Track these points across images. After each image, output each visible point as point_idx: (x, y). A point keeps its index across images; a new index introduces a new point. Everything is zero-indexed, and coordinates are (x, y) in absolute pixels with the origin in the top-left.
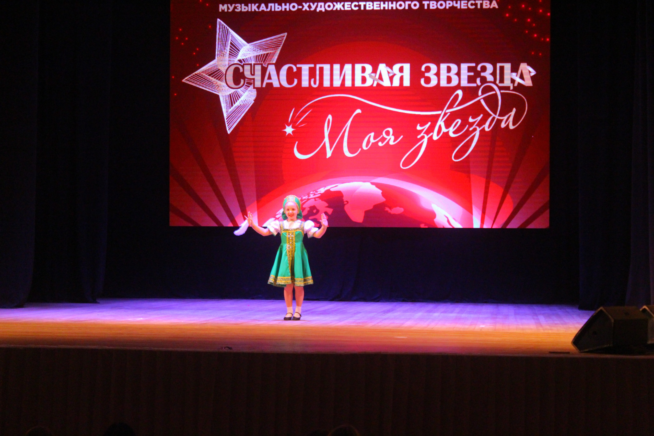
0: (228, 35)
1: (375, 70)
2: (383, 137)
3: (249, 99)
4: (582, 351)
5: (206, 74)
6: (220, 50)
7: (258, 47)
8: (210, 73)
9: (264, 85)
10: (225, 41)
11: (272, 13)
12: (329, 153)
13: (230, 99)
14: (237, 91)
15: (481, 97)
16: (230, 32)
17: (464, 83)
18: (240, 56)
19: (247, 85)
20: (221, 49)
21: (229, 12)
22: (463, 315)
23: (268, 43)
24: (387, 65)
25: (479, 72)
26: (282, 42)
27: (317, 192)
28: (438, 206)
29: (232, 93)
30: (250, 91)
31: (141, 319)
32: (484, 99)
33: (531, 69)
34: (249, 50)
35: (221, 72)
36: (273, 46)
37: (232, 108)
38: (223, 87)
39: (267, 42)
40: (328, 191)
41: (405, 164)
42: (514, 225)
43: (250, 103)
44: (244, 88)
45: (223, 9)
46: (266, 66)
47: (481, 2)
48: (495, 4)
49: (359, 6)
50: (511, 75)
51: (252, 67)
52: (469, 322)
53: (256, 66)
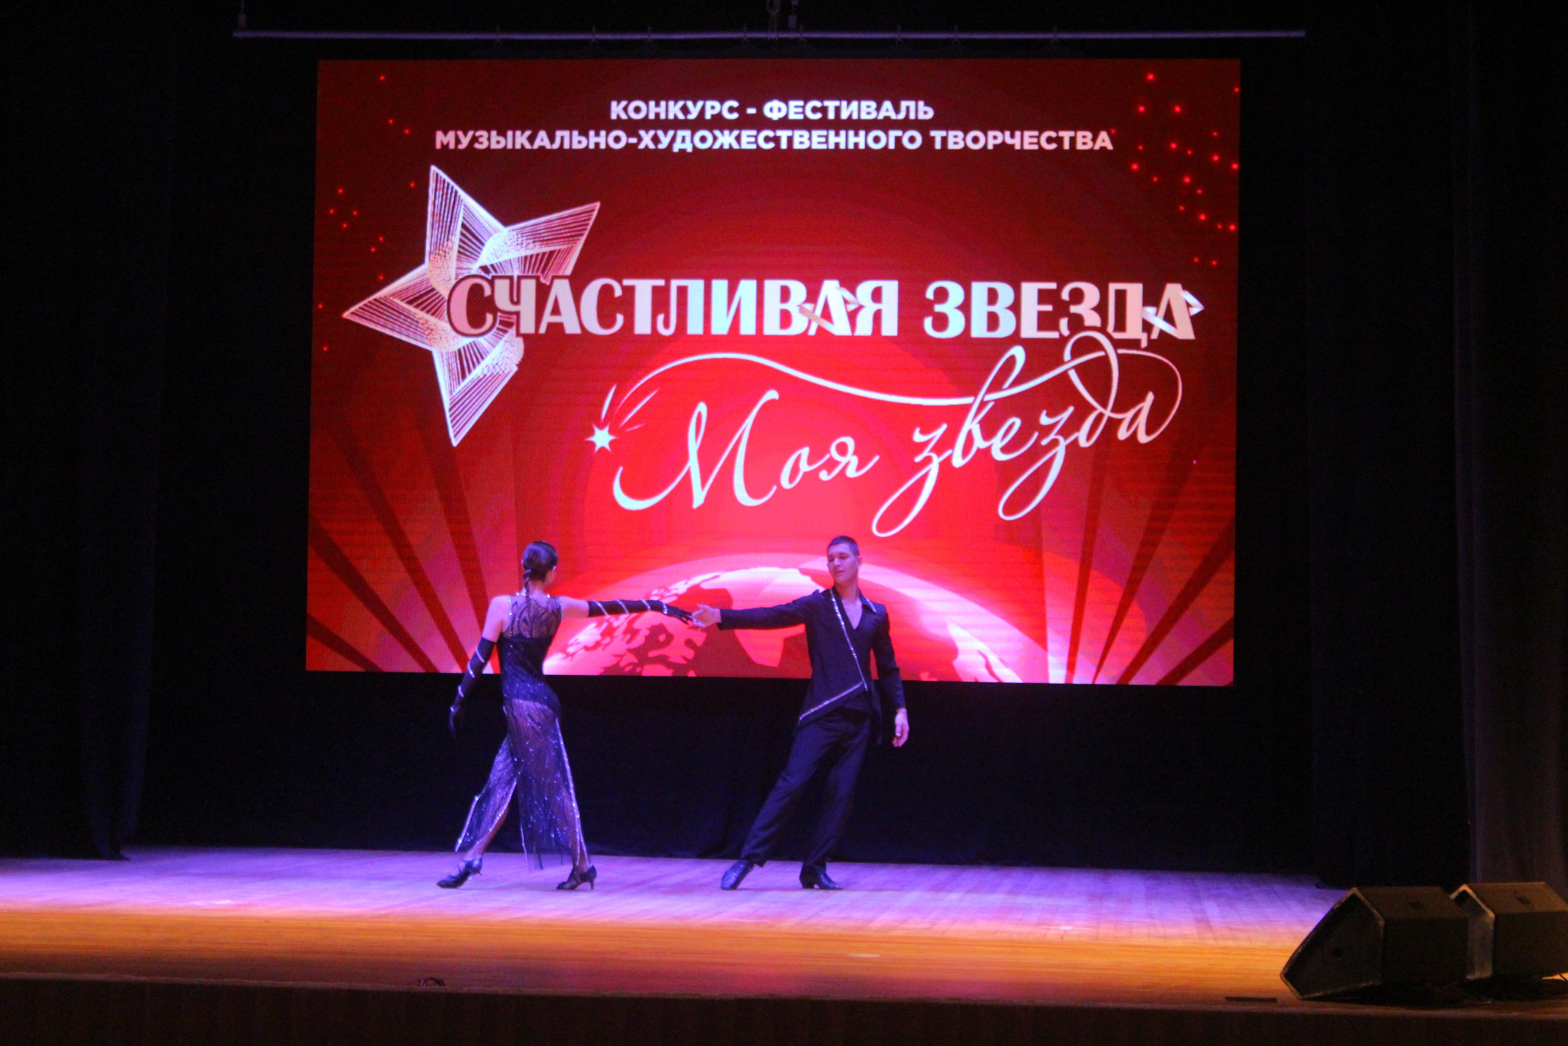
0: (456, 206)
1: (812, 296)
2: (831, 459)
3: (505, 362)
4: (1307, 996)
5: (403, 300)
6: (436, 243)
7: (530, 235)
8: (411, 298)
9: (543, 330)
10: (449, 220)
11: (565, 155)
12: (699, 497)
13: (458, 362)
14: (476, 342)
15: (1069, 365)
16: (462, 197)
17: (1030, 330)
18: (486, 257)
19: (501, 327)
20: (439, 239)
21: (460, 150)
22: (1021, 900)
23: (553, 225)
24: (843, 284)
25: (1067, 305)
26: (587, 224)
27: (669, 591)
28: (963, 629)
29: (464, 348)
30: (509, 342)
31: (228, 902)
32: (1077, 368)
33: (1191, 299)
34: (506, 243)
35: (439, 297)
36: (565, 233)
37: (463, 384)
38: (442, 332)
39: (551, 223)
40: (695, 589)
41: (883, 526)
42: (1149, 675)
43: (506, 372)
44: (493, 334)
45: (445, 143)
46: (548, 283)
47: (1072, 134)
48: (1104, 141)
49: (776, 140)
50: (1142, 312)
51: (515, 285)
52: (1033, 917)
53: (524, 282)
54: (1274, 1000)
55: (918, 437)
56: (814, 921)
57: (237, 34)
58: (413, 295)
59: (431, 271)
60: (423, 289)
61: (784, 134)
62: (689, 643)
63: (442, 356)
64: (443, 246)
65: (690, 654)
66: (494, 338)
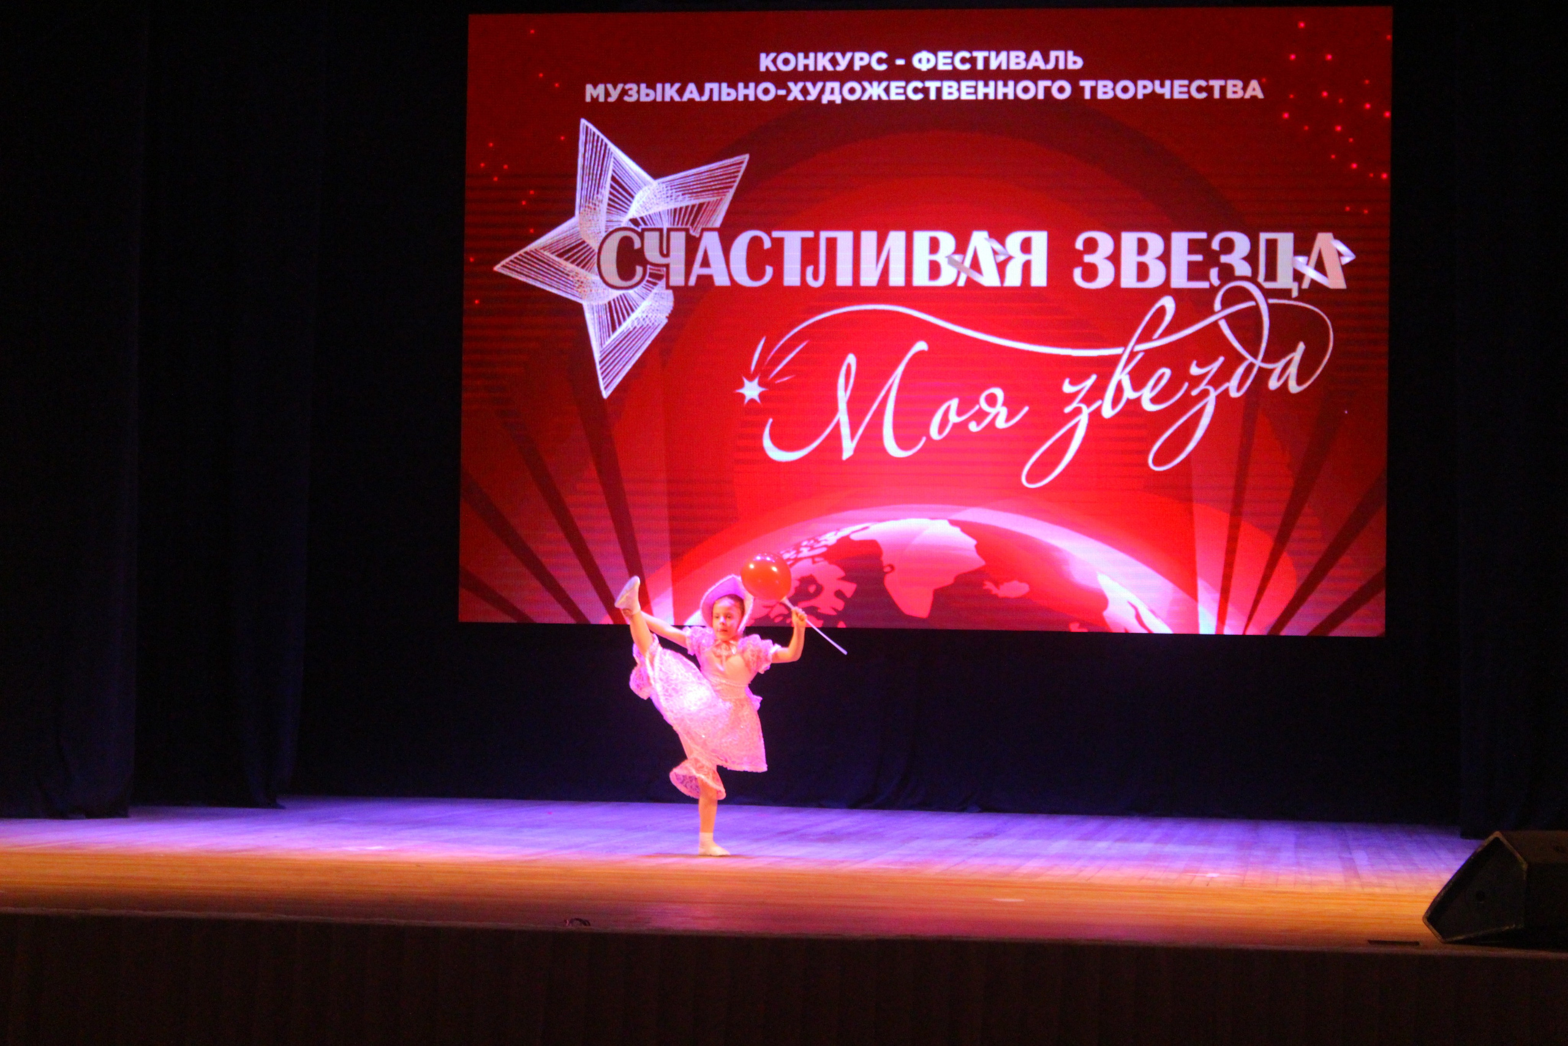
0: (606, 159)
1: (961, 247)
2: (981, 411)
3: (655, 315)
4: (1449, 939)
5: (552, 253)
6: (587, 196)
7: (679, 188)
8: (562, 251)
9: (692, 281)
10: (599, 173)
11: (714, 107)
12: (848, 447)
13: (608, 314)
14: (626, 295)
15: (1219, 315)
16: (611, 150)
17: (1180, 280)
18: (635, 210)
19: (651, 279)
20: (589, 192)
22: (1170, 848)
23: (702, 178)
24: (991, 236)
25: (1217, 254)
26: (736, 177)
27: (819, 542)
28: (1113, 579)
29: (614, 300)
30: (658, 294)
31: (380, 847)
32: (1227, 318)
33: (1342, 248)
34: (655, 196)
35: (589, 249)
36: (714, 185)
37: (614, 336)
38: (592, 285)
39: (701, 175)
40: (845, 540)
41: (1031, 478)
42: (1298, 627)
43: (656, 324)
44: (643, 287)
45: (595, 96)
46: (697, 235)
47: (1222, 83)
48: (1255, 89)
49: (925, 91)
50: (1293, 262)
51: (664, 237)
52: (1180, 865)
53: (672, 234)
54: (1417, 943)
55: (1068, 388)
56: (960, 867)
58: (563, 248)
59: (581, 224)
60: (572, 242)
61: (932, 85)
62: (839, 594)
63: (593, 309)
64: (593, 199)
65: (840, 605)
66: (644, 291)
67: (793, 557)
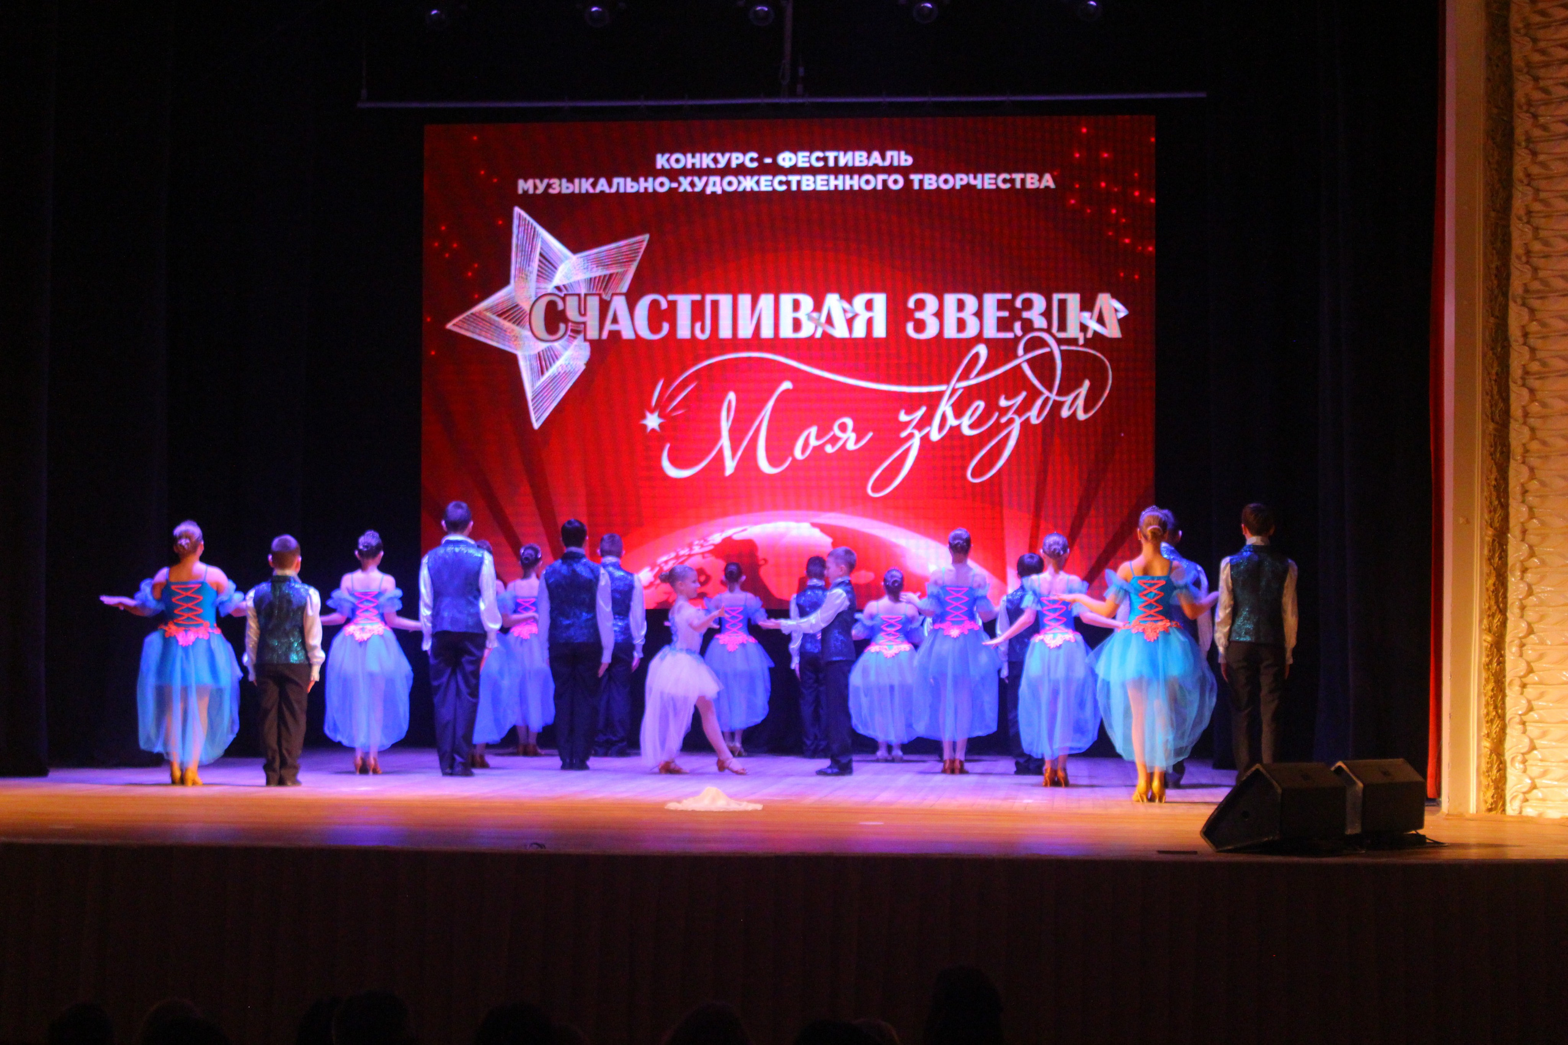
0: (535, 239)
1: (818, 307)
2: (834, 435)
3: (575, 362)
4: (1220, 849)
5: (493, 314)
6: (520, 268)
7: (593, 261)
8: (500, 312)
9: (605, 335)
10: (530, 249)
11: (620, 197)
12: (730, 466)
13: (538, 362)
14: (552, 346)
15: (1022, 359)
16: (540, 231)
17: (991, 332)
18: (559, 279)
20: (521, 265)
21: (539, 195)
23: (611, 253)
24: (842, 297)
25: (1020, 311)
26: (639, 252)
27: (707, 541)
29: (543, 351)
30: (578, 346)
32: (1028, 361)
33: (1118, 305)
34: (575, 268)
35: (521, 312)
36: (622, 259)
37: (543, 379)
38: (525, 339)
39: (610, 251)
40: (728, 541)
41: (875, 489)
43: (577, 369)
44: (565, 340)
45: (526, 189)
46: (609, 299)
47: (1022, 176)
48: (1048, 181)
49: (788, 183)
50: (1080, 317)
51: (582, 301)
52: (1001, 793)
53: (589, 298)
55: (903, 417)
57: (360, 105)
58: (502, 310)
59: (516, 291)
60: (509, 305)
61: (794, 179)
63: (525, 358)
64: (525, 271)
66: (566, 343)
67: (687, 554)
